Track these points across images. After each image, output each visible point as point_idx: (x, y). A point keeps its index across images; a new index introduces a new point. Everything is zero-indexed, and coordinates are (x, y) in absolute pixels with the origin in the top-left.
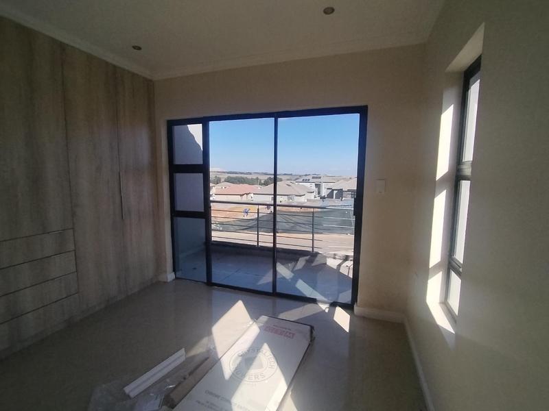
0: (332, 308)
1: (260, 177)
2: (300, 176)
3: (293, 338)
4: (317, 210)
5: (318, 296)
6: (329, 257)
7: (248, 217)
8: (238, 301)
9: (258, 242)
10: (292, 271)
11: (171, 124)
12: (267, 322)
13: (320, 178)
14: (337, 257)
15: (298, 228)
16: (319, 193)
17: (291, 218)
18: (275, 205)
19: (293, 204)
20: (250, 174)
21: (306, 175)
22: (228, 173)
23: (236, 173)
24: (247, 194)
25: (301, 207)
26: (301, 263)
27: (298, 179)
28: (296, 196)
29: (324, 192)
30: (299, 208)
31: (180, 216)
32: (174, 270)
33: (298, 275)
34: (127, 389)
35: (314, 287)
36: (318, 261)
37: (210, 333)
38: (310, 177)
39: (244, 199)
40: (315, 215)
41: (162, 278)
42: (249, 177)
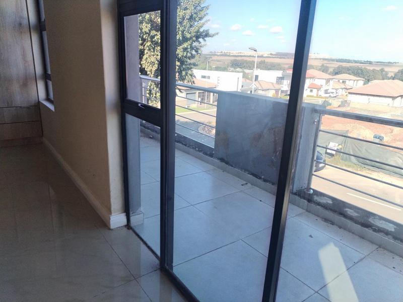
1: (386, 69)
20: (370, 63)
22: (337, 61)
23: (348, 61)
42: (370, 67)
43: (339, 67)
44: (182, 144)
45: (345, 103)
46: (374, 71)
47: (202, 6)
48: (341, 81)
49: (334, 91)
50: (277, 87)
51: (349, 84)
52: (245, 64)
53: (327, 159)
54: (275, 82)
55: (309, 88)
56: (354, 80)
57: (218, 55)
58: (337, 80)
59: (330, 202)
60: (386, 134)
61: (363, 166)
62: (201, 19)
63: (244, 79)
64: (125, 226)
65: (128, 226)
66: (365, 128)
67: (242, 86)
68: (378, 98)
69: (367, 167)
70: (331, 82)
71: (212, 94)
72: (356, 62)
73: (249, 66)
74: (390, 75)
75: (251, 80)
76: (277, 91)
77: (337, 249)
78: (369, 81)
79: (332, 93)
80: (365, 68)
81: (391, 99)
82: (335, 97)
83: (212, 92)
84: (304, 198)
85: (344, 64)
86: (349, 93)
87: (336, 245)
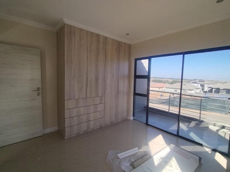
0: (213, 152)
1: (169, 80)
2: (191, 80)
3: (189, 159)
4: (203, 98)
5: (204, 143)
6: (210, 124)
7: (162, 98)
8: (159, 134)
9: (169, 110)
10: (188, 127)
11: (136, 60)
12: (174, 148)
13: (204, 81)
14: (216, 125)
15: (189, 106)
16: (203, 89)
17: (185, 101)
18: (181, 94)
19: (186, 94)
20: (164, 78)
21: (195, 80)
22: (154, 78)
23: (157, 78)
24: (162, 88)
25: (191, 96)
26: (193, 124)
27: (190, 81)
28: (189, 90)
29: (206, 89)
30: (190, 97)
31: (137, 95)
32: (133, 116)
33: (191, 130)
34: (119, 155)
35: (201, 138)
36: (203, 125)
37: (147, 145)
38: (197, 81)
39: (161, 90)
40: (202, 101)
41: (128, 118)
42: (163, 80)
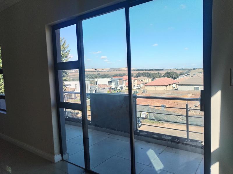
1: (160, 72)
20: (152, 70)
22: (137, 70)
23: (142, 70)
42: (153, 72)
43: (138, 73)
44: (73, 121)
45: (145, 91)
46: (155, 74)
47: (66, 50)
48: (141, 80)
49: (138, 85)
50: (109, 86)
51: (145, 81)
52: (89, 76)
53: (142, 121)
54: (108, 84)
55: (125, 85)
56: (147, 79)
57: (73, 73)
58: (139, 80)
59: (146, 134)
60: (167, 104)
61: (160, 121)
62: (66, 57)
63: (91, 84)
64: (61, 160)
65: (63, 160)
66: (156, 102)
67: (90, 88)
68: (159, 87)
69: (161, 122)
70: (136, 81)
71: (73, 94)
72: (146, 70)
73: (92, 77)
74: (162, 75)
75: (94, 84)
76: (109, 88)
77: (153, 151)
78: (154, 79)
79: (138, 86)
80: (150, 73)
81: (165, 87)
82: (140, 88)
83: (73, 93)
84: (136, 135)
85: (141, 72)
86: (146, 86)
87: (152, 149)
